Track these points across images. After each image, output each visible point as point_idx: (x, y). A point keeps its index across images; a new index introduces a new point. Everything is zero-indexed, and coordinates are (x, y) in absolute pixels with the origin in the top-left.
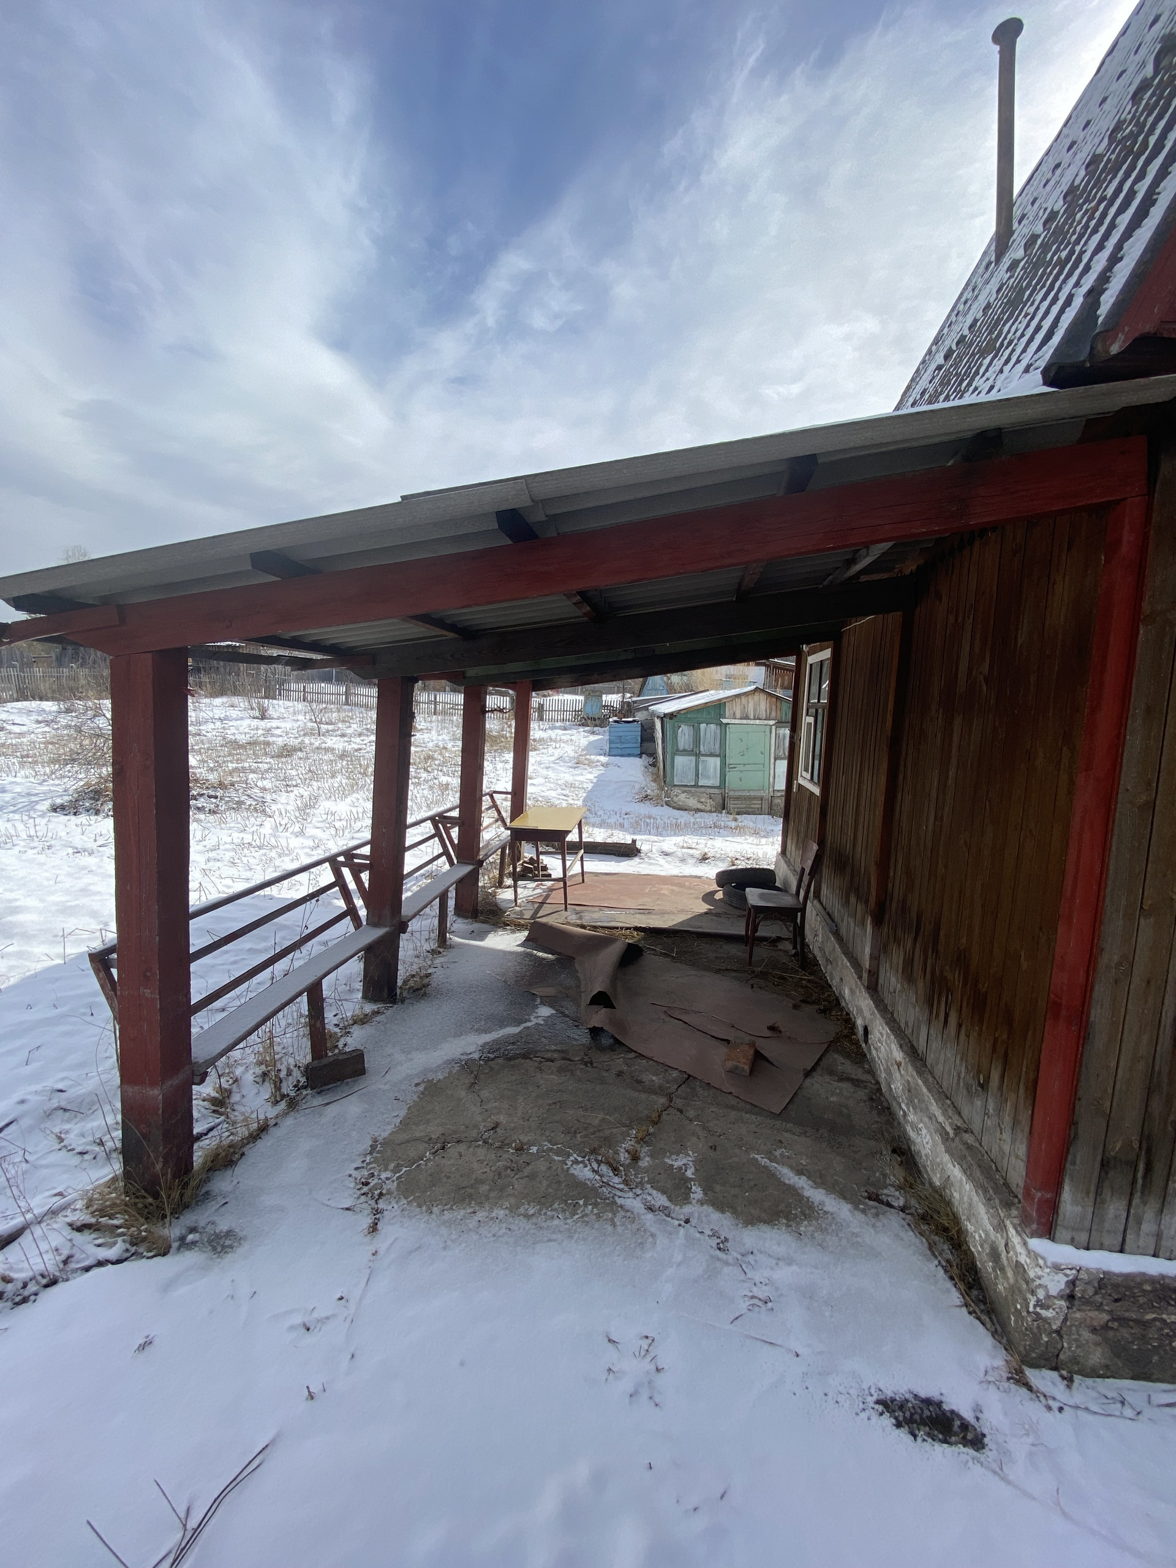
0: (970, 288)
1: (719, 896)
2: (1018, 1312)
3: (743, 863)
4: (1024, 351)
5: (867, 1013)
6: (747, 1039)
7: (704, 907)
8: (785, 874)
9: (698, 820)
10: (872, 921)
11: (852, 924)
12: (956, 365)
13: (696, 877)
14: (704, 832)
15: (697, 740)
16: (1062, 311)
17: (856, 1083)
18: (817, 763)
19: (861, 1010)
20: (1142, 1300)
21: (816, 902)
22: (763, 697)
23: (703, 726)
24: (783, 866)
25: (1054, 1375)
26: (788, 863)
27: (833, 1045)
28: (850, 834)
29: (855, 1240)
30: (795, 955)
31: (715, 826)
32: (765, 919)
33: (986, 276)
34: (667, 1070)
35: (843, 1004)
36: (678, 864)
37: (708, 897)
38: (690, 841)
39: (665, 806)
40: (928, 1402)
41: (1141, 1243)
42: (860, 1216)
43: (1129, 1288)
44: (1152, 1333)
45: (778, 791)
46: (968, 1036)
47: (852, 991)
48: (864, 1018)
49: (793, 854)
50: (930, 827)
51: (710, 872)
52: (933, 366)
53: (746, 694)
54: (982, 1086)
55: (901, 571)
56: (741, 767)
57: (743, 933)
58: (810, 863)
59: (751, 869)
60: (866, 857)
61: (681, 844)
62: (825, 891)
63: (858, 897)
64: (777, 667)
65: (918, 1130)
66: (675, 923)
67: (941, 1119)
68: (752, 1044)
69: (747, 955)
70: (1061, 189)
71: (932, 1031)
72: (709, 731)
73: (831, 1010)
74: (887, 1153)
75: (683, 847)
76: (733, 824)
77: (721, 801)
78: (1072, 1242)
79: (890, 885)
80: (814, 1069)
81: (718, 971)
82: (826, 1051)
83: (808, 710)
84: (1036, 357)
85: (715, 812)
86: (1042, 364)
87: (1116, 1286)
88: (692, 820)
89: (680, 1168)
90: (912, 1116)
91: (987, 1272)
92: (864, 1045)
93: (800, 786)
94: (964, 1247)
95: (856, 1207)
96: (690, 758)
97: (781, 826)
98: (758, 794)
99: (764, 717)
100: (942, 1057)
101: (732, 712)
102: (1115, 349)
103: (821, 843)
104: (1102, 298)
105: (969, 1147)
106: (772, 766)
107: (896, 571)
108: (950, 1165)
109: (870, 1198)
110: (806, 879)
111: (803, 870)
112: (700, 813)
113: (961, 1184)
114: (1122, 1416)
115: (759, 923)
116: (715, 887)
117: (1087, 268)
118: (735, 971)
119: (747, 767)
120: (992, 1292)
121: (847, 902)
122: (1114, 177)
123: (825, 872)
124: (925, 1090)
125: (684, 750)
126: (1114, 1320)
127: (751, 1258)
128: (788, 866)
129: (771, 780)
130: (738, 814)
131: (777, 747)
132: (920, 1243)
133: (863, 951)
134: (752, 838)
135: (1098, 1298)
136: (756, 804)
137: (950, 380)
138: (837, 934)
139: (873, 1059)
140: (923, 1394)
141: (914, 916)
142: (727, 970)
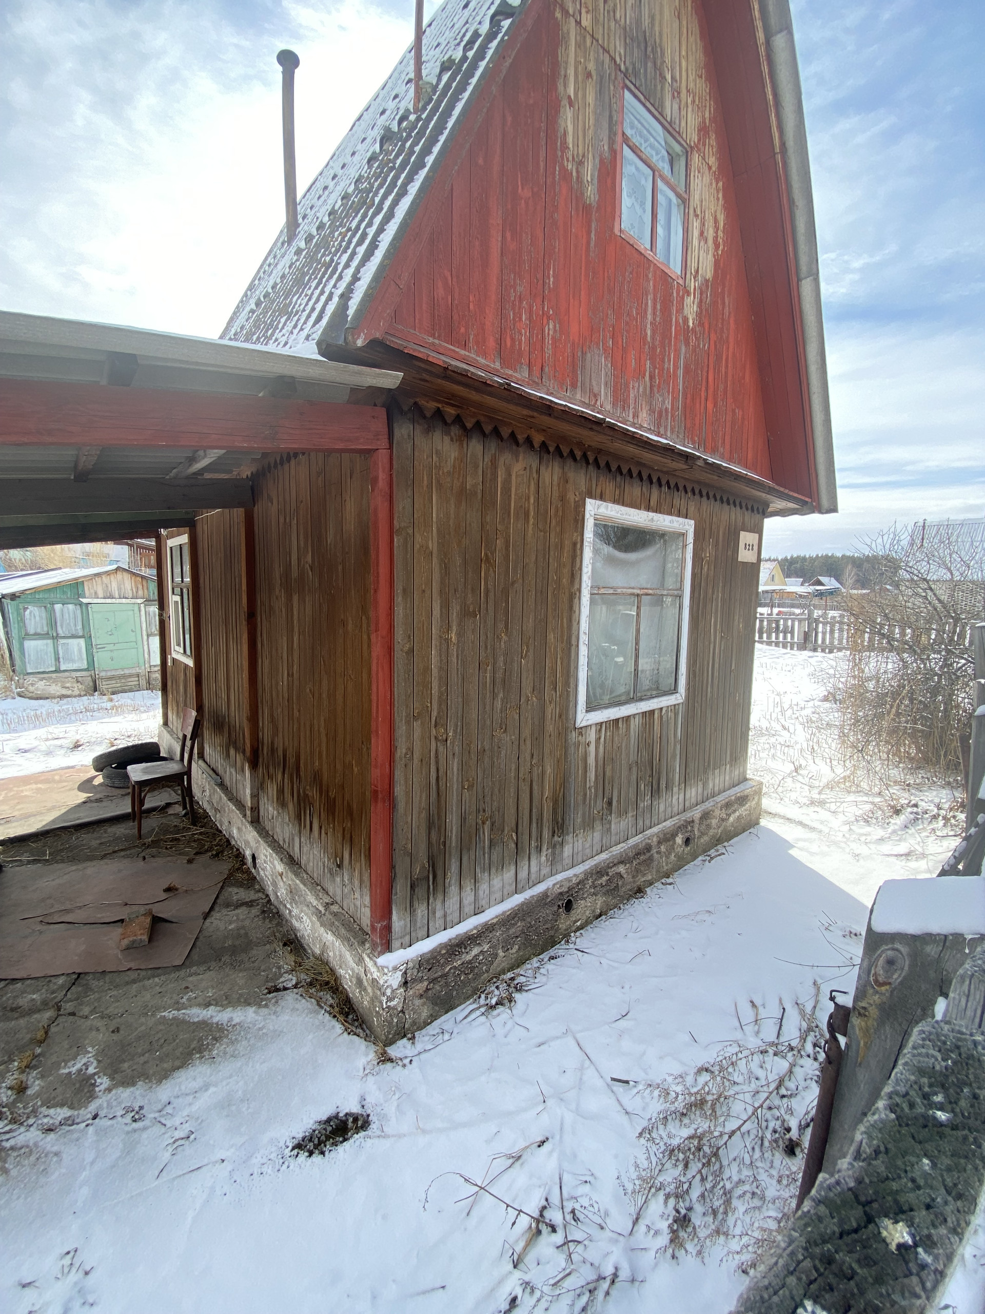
0: (272, 256)
1: (99, 780)
2: (377, 1012)
3: (124, 742)
4: (305, 323)
5: (253, 844)
6: (142, 910)
7: (82, 796)
8: (168, 744)
9: (64, 707)
10: (249, 767)
11: (234, 773)
12: (265, 313)
13: (69, 768)
14: (73, 718)
15: (52, 622)
16: (326, 303)
17: (250, 904)
18: (187, 636)
19: (249, 843)
20: (442, 962)
21: (201, 762)
22: (127, 576)
23: (58, 607)
24: (167, 736)
25: (405, 1040)
26: (171, 732)
27: (228, 881)
28: (224, 696)
29: (261, 1033)
30: (185, 816)
31: (87, 710)
32: (152, 790)
33: (283, 251)
34: (50, 981)
35: (233, 843)
36: (42, 758)
37: (85, 786)
38: (56, 731)
39: (18, 698)
40: (329, 1120)
41: (437, 925)
42: (264, 1011)
43: (435, 958)
44: (451, 978)
45: (155, 666)
46: (327, 834)
47: (239, 829)
48: (251, 848)
49: (175, 723)
50: (285, 683)
51: (86, 758)
52: (248, 309)
53: (108, 573)
54: (338, 866)
55: (239, 474)
56: (111, 647)
57: (130, 810)
58: (190, 729)
59: (133, 746)
60: (239, 715)
61: (44, 737)
62: (207, 750)
63: (236, 749)
64: (140, 547)
65: (299, 919)
66: (44, 823)
67: (315, 903)
68: (150, 912)
69: (136, 831)
70: (326, 207)
71: (302, 839)
72: (66, 613)
73: (222, 852)
74: (280, 950)
75: (47, 740)
76: (109, 705)
77: (91, 684)
78: (403, 946)
79: (260, 734)
80: (212, 909)
81: (103, 857)
82: (222, 888)
83: (173, 589)
84: (312, 331)
85: (85, 695)
86: (316, 336)
87: (428, 961)
88: (57, 708)
89: (80, 1070)
90: (295, 911)
91: (357, 998)
92: (253, 870)
93: (174, 660)
94: (341, 989)
95: (260, 1006)
96: (45, 641)
97: (160, 700)
98: (133, 671)
99: (131, 596)
100: (311, 856)
101: (92, 591)
102: (360, 343)
103: (200, 709)
104: (350, 303)
105: (335, 914)
106: (145, 643)
107: (235, 473)
108: (325, 934)
109: (270, 993)
110: (188, 743)
111: (185, 736)
112: (65, 700)
113: (333, 943)
114: (444, 1042)
115: (145, 796)
116: (93, 773)
117: (340, 278)
118: (122, 850)
119: (117, 646)
120: (361, 1010)
121: (228, 755)
122: (356, 216)
123: (206, 734)
124: (302, 886)
125: (36, 634)
126: (430, 983)
127: (169, 1109)
128: (171, 735)
129: (146, 656)
130: (113, 693)
131: (149, 624)
132: (310, 1004)
133: (245, 793)
134: (131, 716)
135: (420, 975)
136: (133, 682)
137: (260, 325)
138: (222, 785)
139: (262, 879)
140: (324, 1118)
141: (280, 753)
142: (115, 852)
